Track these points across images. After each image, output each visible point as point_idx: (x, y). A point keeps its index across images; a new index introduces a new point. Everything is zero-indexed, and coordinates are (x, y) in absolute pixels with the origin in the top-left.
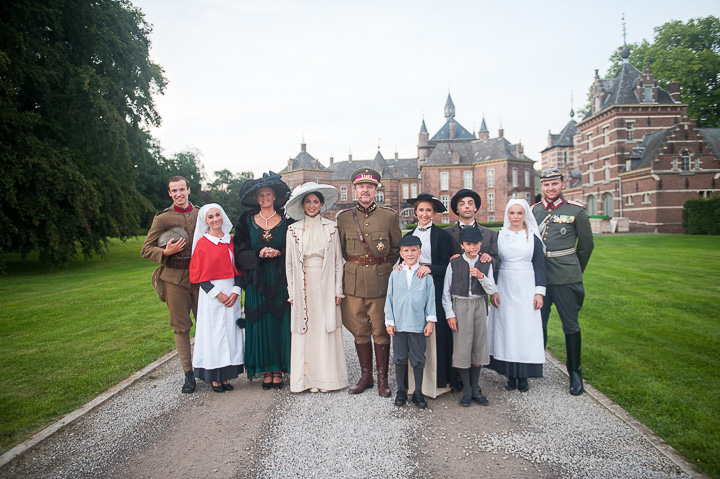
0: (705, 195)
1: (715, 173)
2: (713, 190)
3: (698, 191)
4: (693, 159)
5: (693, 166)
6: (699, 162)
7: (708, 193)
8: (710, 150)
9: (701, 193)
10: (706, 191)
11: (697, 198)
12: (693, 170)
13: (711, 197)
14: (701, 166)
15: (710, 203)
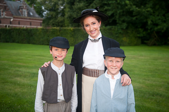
0: (7, 27)
1: (11, 19)
2: (11, 25)
3: (5, 25)
4: (3, 12)
5: (2, 15)
6: (5, 13)
7: (9, 26)
8: (9, 9)
9: (6, 26)
10: (8, 25)
11: (4, 28)
12: (3, 17)
13: (10, 28)
14: (6, 15)
15: (9, 30)
